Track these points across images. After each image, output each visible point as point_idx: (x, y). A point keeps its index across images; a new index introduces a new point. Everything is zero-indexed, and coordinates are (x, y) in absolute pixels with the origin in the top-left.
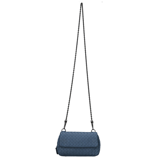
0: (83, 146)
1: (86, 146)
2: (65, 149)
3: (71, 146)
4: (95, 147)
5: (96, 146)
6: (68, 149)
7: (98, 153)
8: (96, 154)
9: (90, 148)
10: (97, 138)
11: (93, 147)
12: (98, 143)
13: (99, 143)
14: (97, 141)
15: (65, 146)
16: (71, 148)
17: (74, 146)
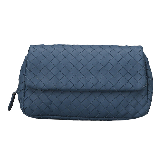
0: (100, 87)
1: (110, 86)
2: (43, 96)
3: (61, 86)
4: (137, 91)
5: (139, 86)
6: (53, 97)
7: (146, 107)
8: (141, 112)
9: (121, 92)
10: (141, 62)
11: (130, 91)
12: (145, 77)
13: (147, 79)
14: (142, 72)
15: (41, 85)
16: (62, 91)
17: (70, 86)
